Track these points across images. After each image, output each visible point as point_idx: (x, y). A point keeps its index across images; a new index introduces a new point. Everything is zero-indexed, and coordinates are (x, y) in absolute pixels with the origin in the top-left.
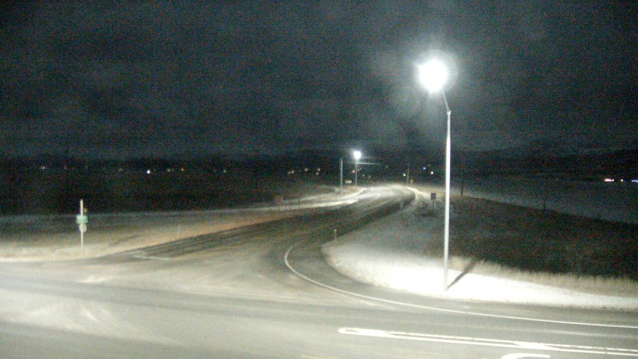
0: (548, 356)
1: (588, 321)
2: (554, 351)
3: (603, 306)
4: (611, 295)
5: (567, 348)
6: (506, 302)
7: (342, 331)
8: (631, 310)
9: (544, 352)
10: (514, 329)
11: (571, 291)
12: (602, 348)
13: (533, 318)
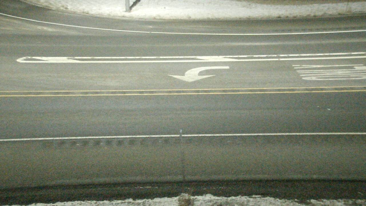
0: (227, 67)
1: (263, 32)
2: (232, 62)
3: (278, 15)
4: (286, 4)
5: (244, 58)
6: (187, 19)
7: (20, 60)
8: (303, 17)
9: (225, 63)
10: (195, 45)
11: (248, 3)
12: (276, 56)
13: (214, 32)
